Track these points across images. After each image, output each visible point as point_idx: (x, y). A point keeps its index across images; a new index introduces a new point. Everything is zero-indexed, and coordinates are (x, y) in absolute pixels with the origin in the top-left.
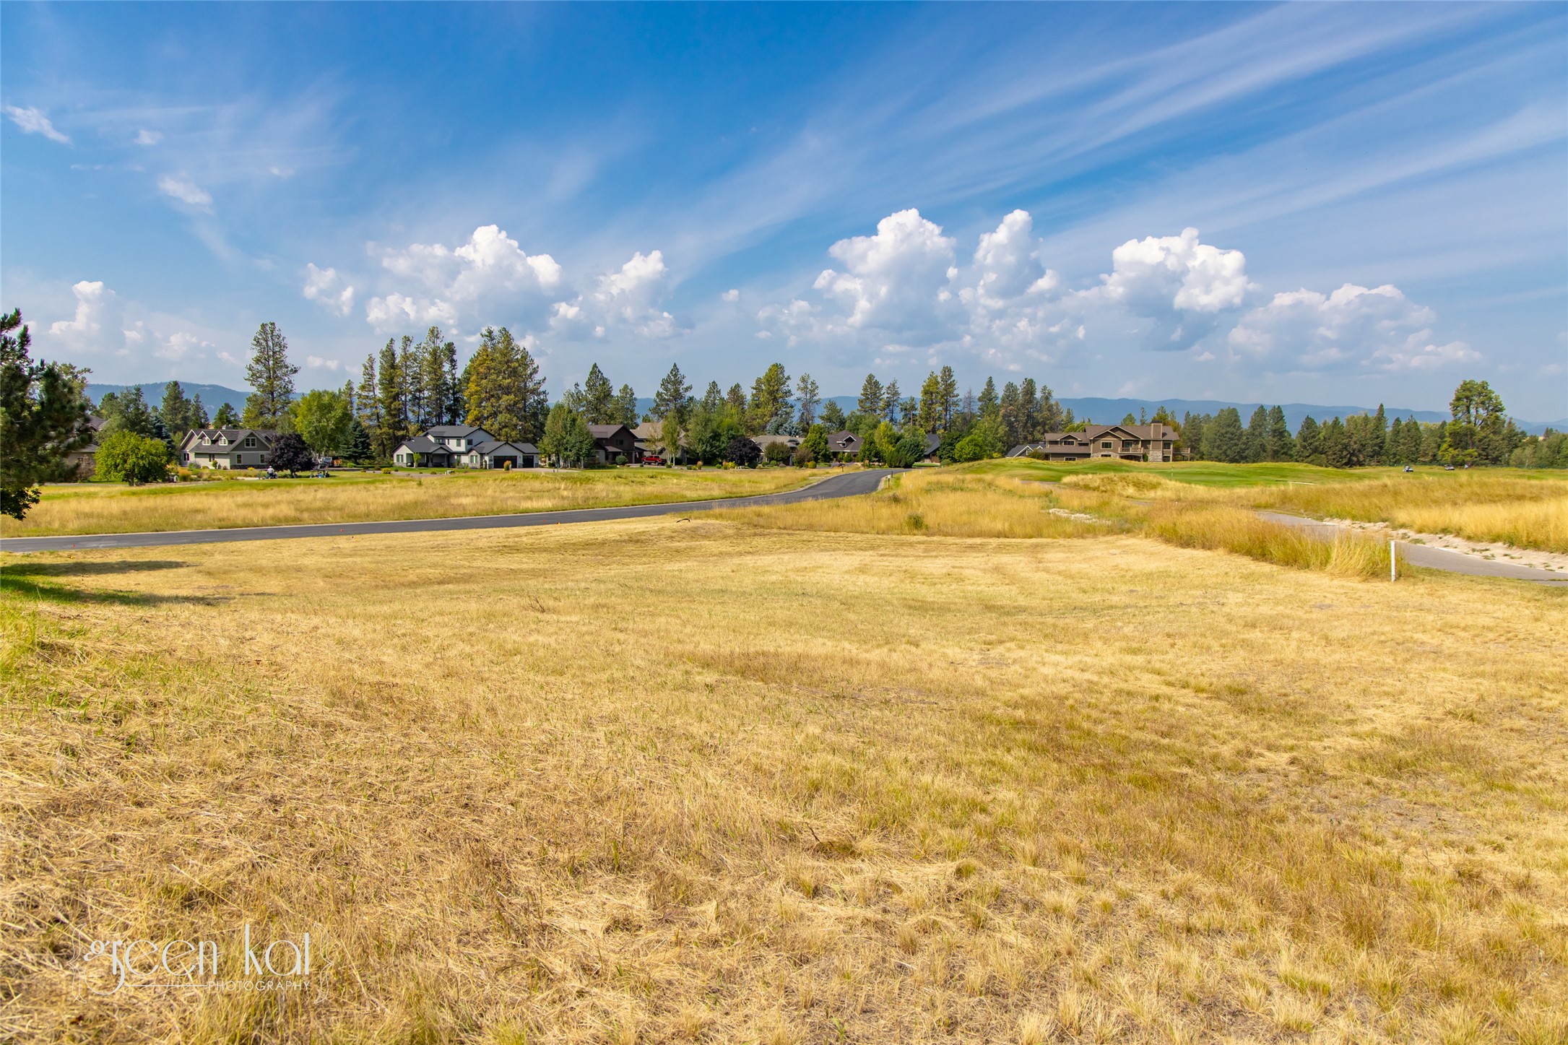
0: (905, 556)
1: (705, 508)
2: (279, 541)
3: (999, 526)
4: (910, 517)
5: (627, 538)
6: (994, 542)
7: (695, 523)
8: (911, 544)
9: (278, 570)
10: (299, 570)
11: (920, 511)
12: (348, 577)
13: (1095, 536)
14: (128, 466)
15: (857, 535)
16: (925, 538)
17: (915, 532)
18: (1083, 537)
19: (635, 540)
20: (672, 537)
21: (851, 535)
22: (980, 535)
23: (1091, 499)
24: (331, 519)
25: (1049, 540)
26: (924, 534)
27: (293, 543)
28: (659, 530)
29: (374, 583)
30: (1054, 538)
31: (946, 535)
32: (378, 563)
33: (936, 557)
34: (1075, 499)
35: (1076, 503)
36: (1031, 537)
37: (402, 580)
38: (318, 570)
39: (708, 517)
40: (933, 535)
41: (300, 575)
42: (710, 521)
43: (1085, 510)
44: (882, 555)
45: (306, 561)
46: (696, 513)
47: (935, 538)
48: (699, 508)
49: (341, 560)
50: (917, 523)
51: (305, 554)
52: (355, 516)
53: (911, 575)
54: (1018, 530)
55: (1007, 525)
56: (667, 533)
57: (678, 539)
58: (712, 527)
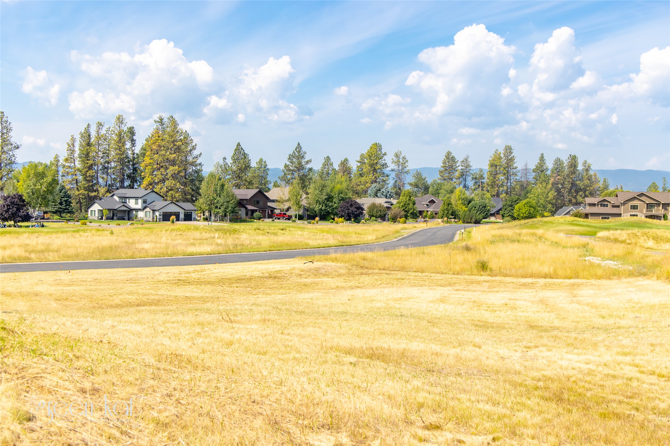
0: (474, 291)
1: (324, 254)
2: (17, 274)
3: (546, 269)
4: (478, 262)
5: (267, 275)
6: (542, 281)
7: (317, 264)
8: (479, 283)
9: (22, 295)
10: (37, 295)
11: (485, 258)
12: (72, 300)
13: (619, 278)
15: (438, 275)
16: (489, 278)
17: (482, 273)
18: (610, 279)
19: (274, 276)
20: (301, 275)
21: (433, 275)
22: (532, 276)
23: (619, 249)
24: (52, 258)
25: (584, 281)
26: (489, 275)
27: (27, 275)
28: (291, 269)
29: (91, 305)
30: (588, 279)
31: (506, 275)
32: (91, 290)
33: (497, 292)
34: (606, 249)
35: (606, 252)
36: (570, 278)
37: (111, 303)
38: (51, 295)
39: (326, 260)
40: (496, 275)
41: (38, 298)
42: (328, 263)
43: (613, 258)
44: (457, 290)
45: (39, 289)
46: (317, 257)
47: (497, 278)
48: (319, 253)
49: (65, 288)
50: (483, 267)
51: (37, 284)
52: (68, 257)
53: (478, 304)
54: (560, 272)
55: (552, 269)
56: (297, 272)
57: (305, 276)
58: (329, 268)
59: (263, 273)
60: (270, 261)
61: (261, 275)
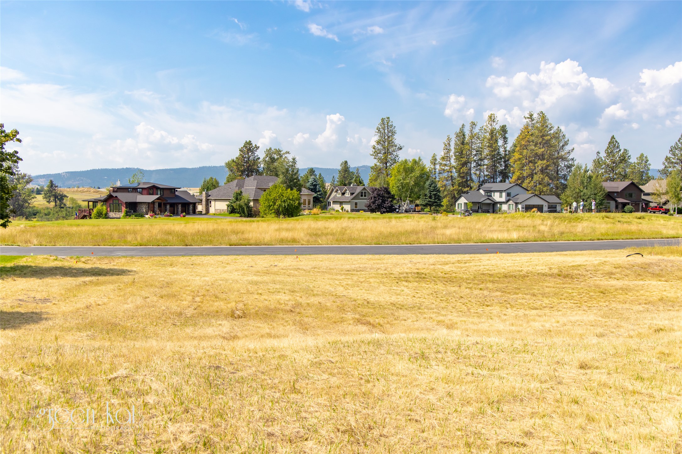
1: (669, 244)
5: (556, 271)
7: (648, 258)
14: (276, 207)
20: (612, 273)
28: (599, 265)
39: (672, 253)
42: (672, 258)
46: (657, 248)
48: (662, 244)
56: (607, 268)
57: (618, 276)
58: (669, 265)
59: (550, 269)
60: (583, 252)
61: (547, 271)
